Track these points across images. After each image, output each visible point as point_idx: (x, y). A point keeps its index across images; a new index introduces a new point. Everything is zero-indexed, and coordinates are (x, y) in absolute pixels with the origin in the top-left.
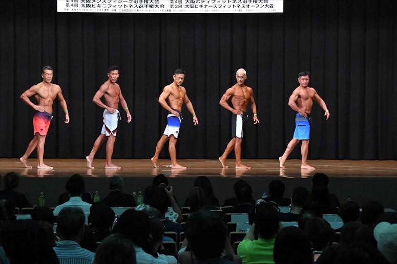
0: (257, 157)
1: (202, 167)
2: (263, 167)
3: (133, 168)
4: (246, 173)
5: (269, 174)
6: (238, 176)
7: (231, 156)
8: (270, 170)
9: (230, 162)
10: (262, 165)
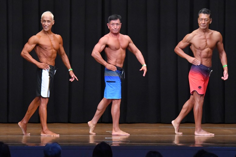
0: (223, 121)
1: (154, 133)
2: (230, 134)
3: (69, 134)
4: (208, 141)
6: (198, 144)
7: (189, 119)
9: (188, 128)
10: (231, 132)
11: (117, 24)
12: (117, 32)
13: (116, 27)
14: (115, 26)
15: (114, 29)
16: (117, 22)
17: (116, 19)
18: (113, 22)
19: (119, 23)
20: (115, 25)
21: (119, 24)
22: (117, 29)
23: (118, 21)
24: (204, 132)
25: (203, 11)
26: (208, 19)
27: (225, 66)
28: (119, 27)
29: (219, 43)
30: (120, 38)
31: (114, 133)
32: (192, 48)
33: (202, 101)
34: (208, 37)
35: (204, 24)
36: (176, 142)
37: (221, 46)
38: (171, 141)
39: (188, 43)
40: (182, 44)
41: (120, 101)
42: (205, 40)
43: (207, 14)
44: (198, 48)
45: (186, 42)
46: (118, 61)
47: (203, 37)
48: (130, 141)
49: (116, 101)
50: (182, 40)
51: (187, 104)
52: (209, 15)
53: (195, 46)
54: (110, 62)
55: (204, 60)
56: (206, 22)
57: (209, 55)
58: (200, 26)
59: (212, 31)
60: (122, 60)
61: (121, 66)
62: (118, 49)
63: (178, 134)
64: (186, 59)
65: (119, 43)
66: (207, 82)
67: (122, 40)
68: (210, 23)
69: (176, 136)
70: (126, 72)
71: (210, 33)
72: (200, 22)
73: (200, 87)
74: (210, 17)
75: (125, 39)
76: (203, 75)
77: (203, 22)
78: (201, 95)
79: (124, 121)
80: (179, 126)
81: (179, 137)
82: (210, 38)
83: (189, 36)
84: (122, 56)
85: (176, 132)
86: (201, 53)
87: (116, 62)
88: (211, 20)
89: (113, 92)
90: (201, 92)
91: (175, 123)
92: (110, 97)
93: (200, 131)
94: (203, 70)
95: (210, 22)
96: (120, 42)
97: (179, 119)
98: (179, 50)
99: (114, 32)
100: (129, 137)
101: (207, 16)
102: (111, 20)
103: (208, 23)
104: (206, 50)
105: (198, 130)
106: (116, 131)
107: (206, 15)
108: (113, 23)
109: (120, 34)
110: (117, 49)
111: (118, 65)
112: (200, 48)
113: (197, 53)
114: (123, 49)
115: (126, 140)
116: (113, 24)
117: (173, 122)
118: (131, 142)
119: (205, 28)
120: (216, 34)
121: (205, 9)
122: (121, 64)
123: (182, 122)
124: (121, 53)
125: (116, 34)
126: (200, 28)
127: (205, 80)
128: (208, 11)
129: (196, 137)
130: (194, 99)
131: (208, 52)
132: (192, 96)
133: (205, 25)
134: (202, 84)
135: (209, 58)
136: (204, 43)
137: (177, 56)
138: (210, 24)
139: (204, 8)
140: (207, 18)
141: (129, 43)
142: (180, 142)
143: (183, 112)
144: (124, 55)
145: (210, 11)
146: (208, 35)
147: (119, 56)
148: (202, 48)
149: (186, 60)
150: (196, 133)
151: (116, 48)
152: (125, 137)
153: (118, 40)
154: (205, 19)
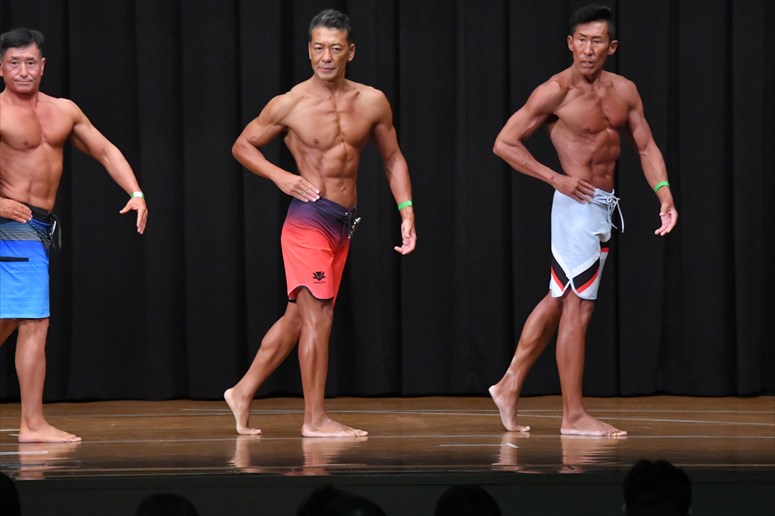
0: (396, 388)
1: (166, 434)
2: (421, 431)
4: (347, 455)
5: (447, 458)
6: (313, 466)
7: (283, 384)
8: (453, 440)
9: (279, 413)
10: (420, 423)
11: (30, 61)
12: (28, 89)
13: (24, 73)
14: (21, 69)
15: (18, 77)
16: (31, 56)
17: (24, 43)
18: (14, 52)
19: (36, 58)
20: (23, 65)
21: (35, 62)
22: (30, 77)
23: (31, 51)
24: (335, 425)
25: (324, 18)
26: (343, 44)
27: (405, 204)
28: (35, 71)
29: (382, 127)
30: (40, 109)
31: (26, 435)
32: (292, 143)
33: (328, 322)
34: (342, 105)
35: (329, 62)
36: (239, 462)
37: (389, 137)
38: (224, 460)
39: (278, 128)
40: (257, 130)
41: (44, 326)
42: (331, 118)
43: (337, 27)
44: (312, 143)
45: (271, 122)
46: (37, 186)
47: (326, 105)
48: (83, 463)
49: (32, 325)
50: (257, 115)
51: (275, 334)
52: (345, 33)
53: (299, 137)
54: (7, 192)
55: (331, 183)
56: (336, 57)
57: (349, 165)
58: (315, 67)
59: (359, 87)
60: (49, 183)
61: (48, 204)
62: (34, 147)
63: (246, 435)
64: (272, 182)
65: (39, 128)
66: (343, 258)
67: (48, 114)
68: (351, 59)
69: (240, 441)
70: (66, 226)
71: (351, 94)
72: (317, 57)
73: (319, 276)
74: (350, 39)
75: (61, 112)
76: (329, 235)
77: (326, 57)
78: (325, 302)
79: (61, 393)
80: (251, 406)
81: (251, 446)
82: (351, 111)
83: (279, 104)
84: (49, 170)
85: (239, 428)
86: (320, 160)
87: (29, 190)
88: (351, 50)
89: (19, 294)
90: (323, 290)
91: (235, 398)
92: (11, 312)
93: (320, 422)
94: (329, 218)
95: (347, 55)
96: (43, 122)
97: (249, 382)
98: (247, 150)
99: (20, 88)
100: (80, 449)
101: (336, 35)
102: (7, 45)
103: (341, 60)
104: (338, 150)
105: (315, 419)
106: (32, 429)
107: (334, 31)
108: (14, 58)
109: (42, 96)
110: (29, 147)
111: (37, 202)
112: (316, 144)
113: (307, 159)
114: (54, 145)
115: (70, 459)
116: (16, 61)
117: (228, 394)
118: (84, 465)
119: (331, 75)
120: (370, 98)
121: (331, 11)
122: (46, 196)
123: (259, 395)
124: (47, 161)
125: (26, 96)
126: (317, 76)
127: (336, 253)
128: (342, 19)
129: (306, 443)
130: (299, 316)
131: (344, 158)
132: (291, 307)
133: (332, 65)
134: (324, 264)
135: (349, 176)
136: (331, 129)
137: (241, 170)
138: (348, 63)
139: (328, 8)
140: (337, 41)
141: (76, 123)
142: (253, 461)
143: (263, 357)
144: (57, 165)
145: (347, 18)
146: (342, 100)
147: (41, 170)
148: (323, 142)
149: (270, 184)
150: (307, 431)
151: (26, 143)
152: (64, 449)
153: (34, 116)
154: (331, 47)
